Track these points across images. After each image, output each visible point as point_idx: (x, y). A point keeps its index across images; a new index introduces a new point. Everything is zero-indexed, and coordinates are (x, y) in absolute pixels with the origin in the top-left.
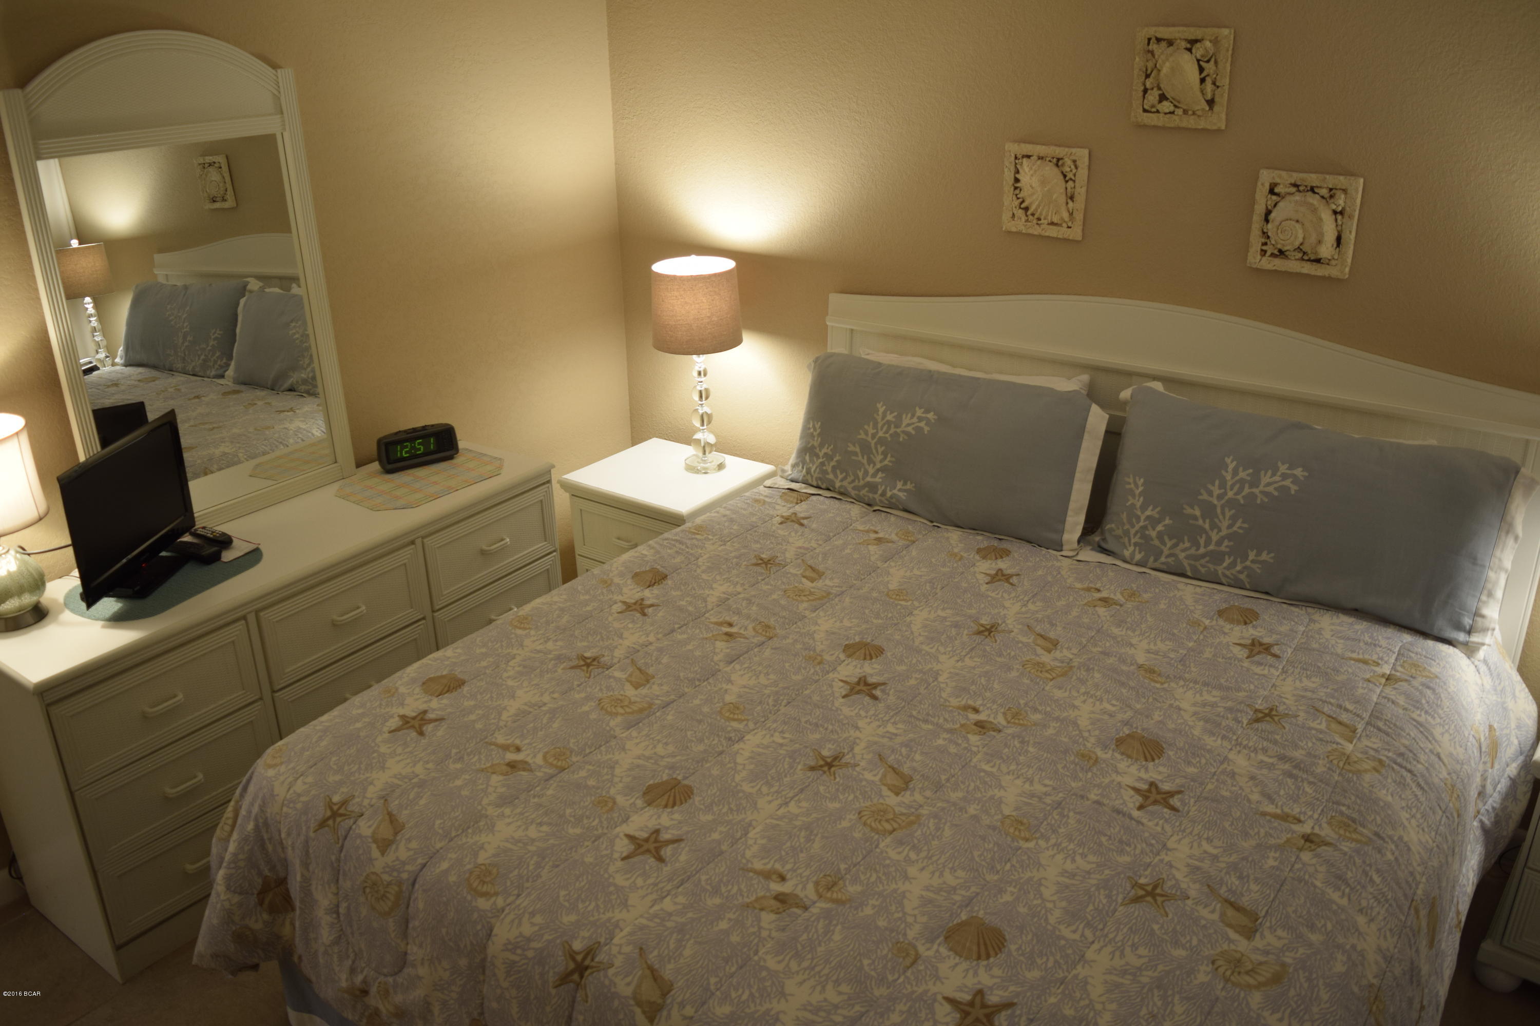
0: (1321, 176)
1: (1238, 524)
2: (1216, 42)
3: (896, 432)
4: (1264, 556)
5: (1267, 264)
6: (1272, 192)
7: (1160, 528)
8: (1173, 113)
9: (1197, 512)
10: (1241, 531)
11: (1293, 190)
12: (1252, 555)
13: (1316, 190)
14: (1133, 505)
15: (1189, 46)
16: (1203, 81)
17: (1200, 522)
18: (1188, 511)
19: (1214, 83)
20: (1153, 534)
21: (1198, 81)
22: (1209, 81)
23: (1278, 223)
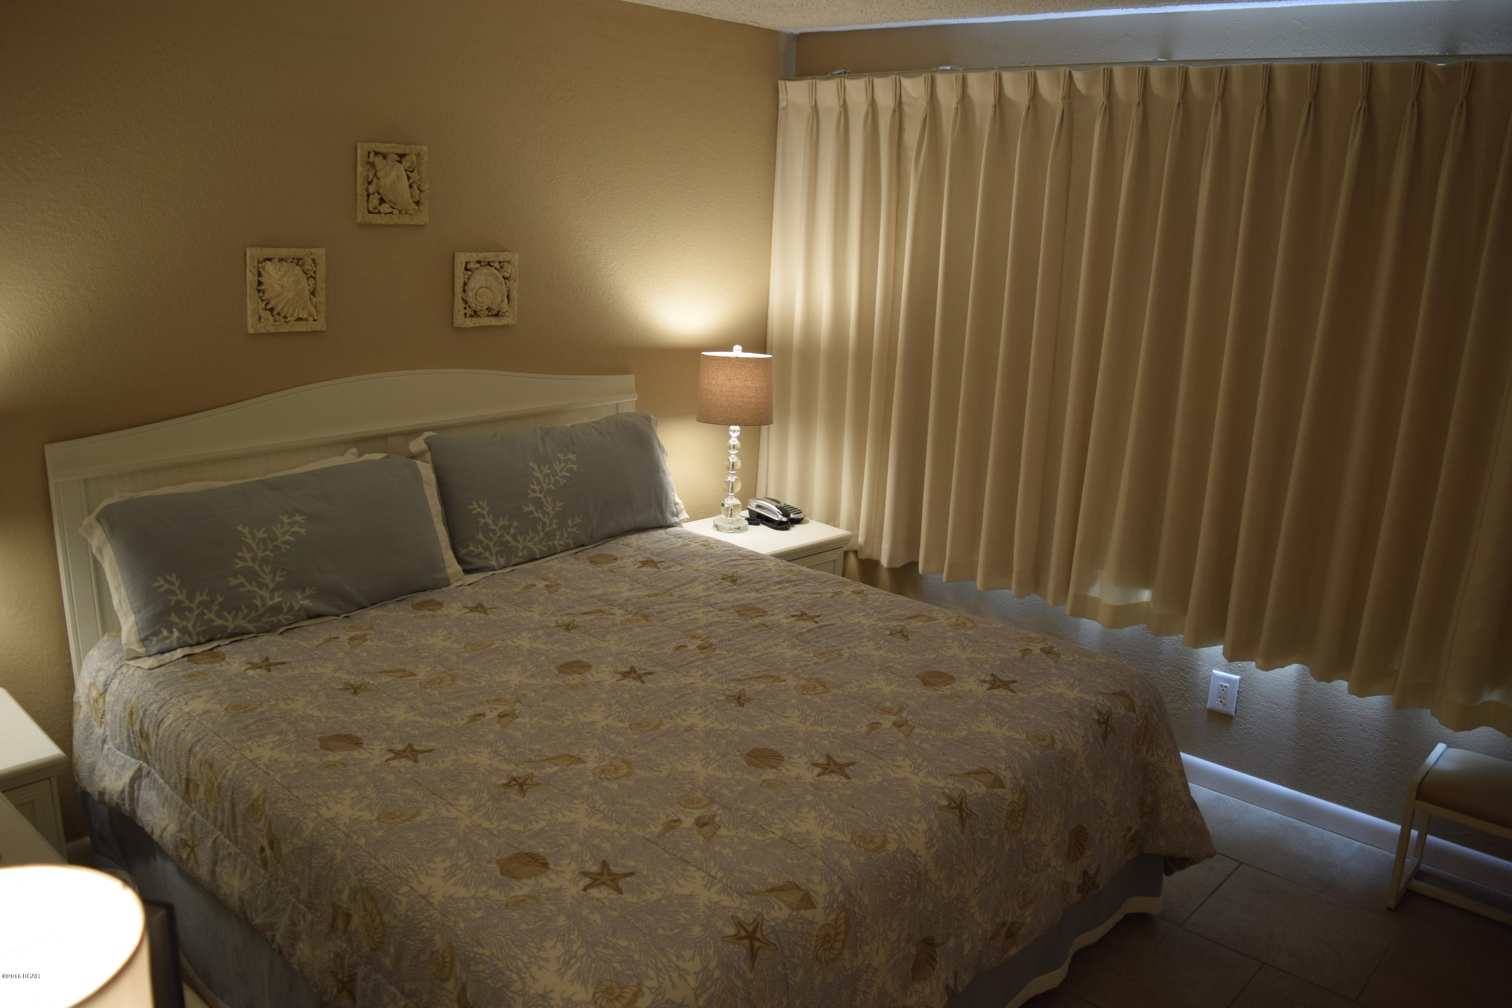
0: (495, 254)
1: (558, 504)
2: (418, 155)
3: (274, 546)
4: (578, 520)
5: (470, 323)
6: (466, 269)
7: (512, 531)
8: (391, 213)
9: (532, 508)
10: (560, 509)
11: (478, 265)
12: (570, 522)
13: (492, 264)
14: (486, 524)
15: (399, 159)
16: (410, 186)
17: (536, 514)
18: (526, 509)
19: (419, 189)
20: (509, 538)
21: (408, 187)
22: (415, 186)
23: (475, 291)
